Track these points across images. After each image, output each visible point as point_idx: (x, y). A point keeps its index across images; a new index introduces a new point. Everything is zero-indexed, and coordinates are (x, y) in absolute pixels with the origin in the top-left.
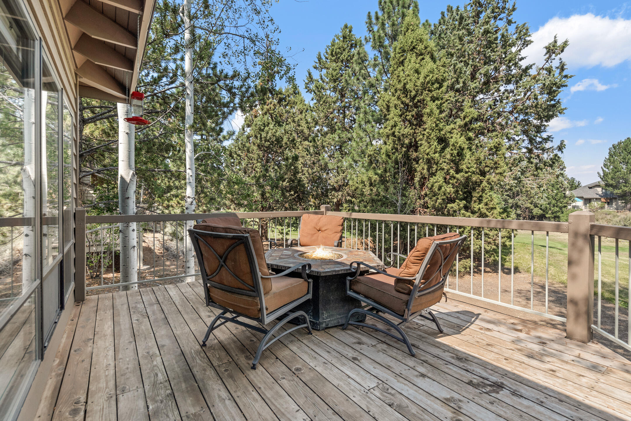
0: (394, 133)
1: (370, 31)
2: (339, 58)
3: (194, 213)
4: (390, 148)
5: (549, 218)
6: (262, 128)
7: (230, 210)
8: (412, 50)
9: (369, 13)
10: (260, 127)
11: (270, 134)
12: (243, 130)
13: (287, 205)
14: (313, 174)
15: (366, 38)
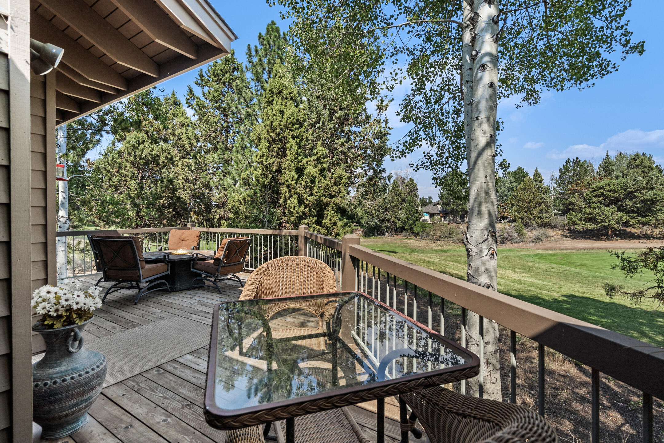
0: (262, 161)
1: (250, 62)
2: (221, 79)
3: (67, 231)
4: (259, 174)
5: (407, 229)
6: (137, 145)
7: (98, 228)
8: (279, 93)
9: (249, 45)
10: (134, 145)
11: (145, 153)
12: (114, 144)
13: (165, 222)
14: (194, 190)
15: (246, 67)
